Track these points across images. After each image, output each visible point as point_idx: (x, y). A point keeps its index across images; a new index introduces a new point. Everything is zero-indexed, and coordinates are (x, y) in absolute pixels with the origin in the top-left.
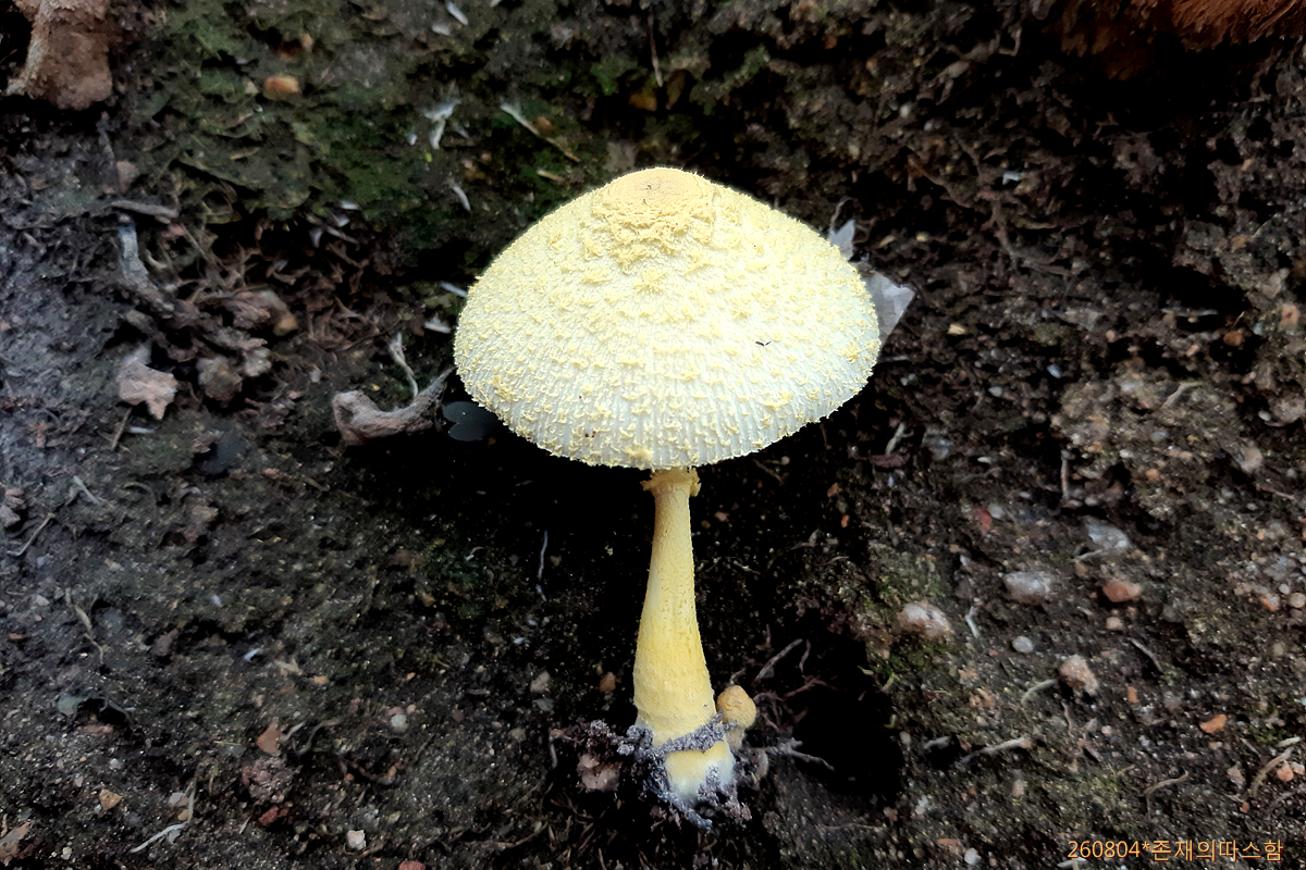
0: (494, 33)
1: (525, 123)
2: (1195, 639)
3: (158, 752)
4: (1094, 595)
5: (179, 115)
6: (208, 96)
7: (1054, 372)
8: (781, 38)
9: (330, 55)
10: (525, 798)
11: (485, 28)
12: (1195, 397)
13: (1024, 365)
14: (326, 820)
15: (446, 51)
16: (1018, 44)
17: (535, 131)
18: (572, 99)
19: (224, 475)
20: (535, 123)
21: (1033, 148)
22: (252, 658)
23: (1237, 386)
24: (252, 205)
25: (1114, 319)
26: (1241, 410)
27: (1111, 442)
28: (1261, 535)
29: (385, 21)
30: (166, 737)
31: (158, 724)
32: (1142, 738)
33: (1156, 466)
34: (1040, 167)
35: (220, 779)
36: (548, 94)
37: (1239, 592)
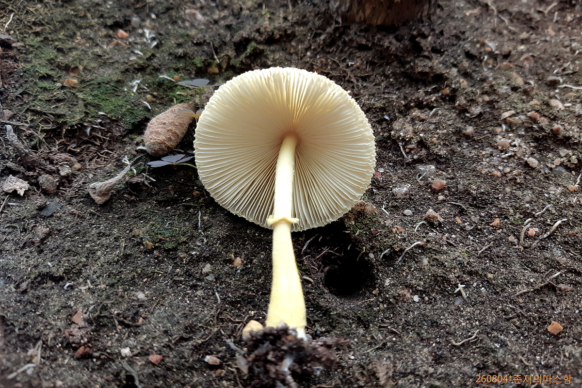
0: (153, 55)
1: (169, 78)
2: (474, 192)
3: (22, 332)
4: (429, 190)
5: (29, 94)
6: (41, 88)
7: (387, 118)
8: (259, 38)
9: (90, 71)
10: (207, 318)
11: (149, 54)
12: (440, 112)
13: (375, 117)
14: (110, 348)
15: (136, 63)
16: (341, 22)
17: (173, 80)
18: (186, 72)
19: (52, 216)
20: (173, 78)
21: (356, 53)
22: (67, 287)
23: (454, 108)
24: (61, 121)
25: (402, 97)
26: (459, 115)
27: (415, 133)
28: (484, 153)
29: (111, 58)
30: (26, 324)
31: (22, 319)
32: (469, 236)
33: (435, 137)
34: (360, 57)
35: (54, 338)
36: (177, 70)
37: (483, 172)
